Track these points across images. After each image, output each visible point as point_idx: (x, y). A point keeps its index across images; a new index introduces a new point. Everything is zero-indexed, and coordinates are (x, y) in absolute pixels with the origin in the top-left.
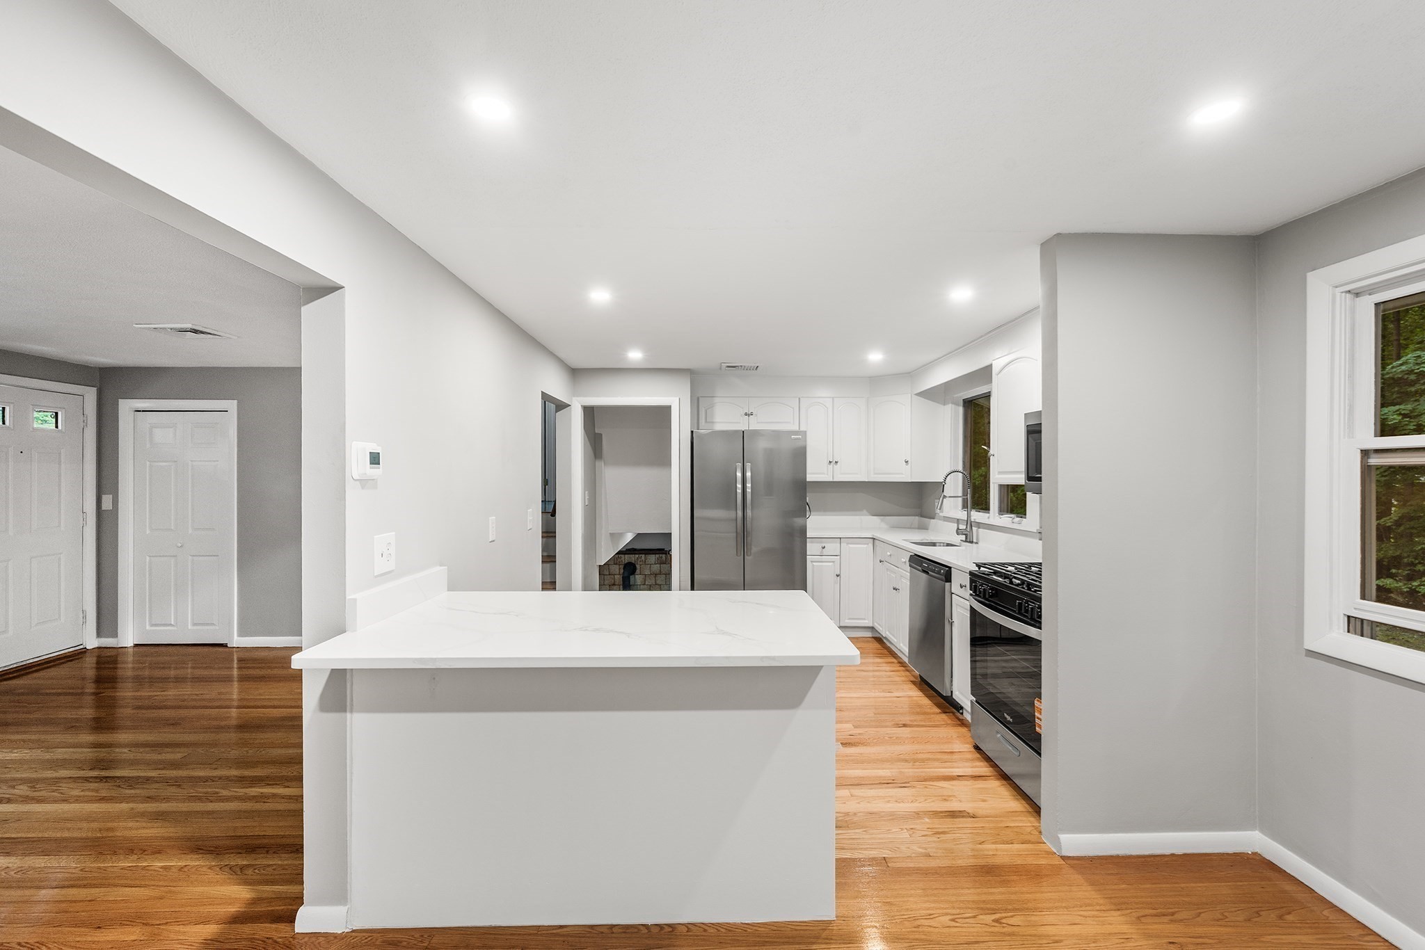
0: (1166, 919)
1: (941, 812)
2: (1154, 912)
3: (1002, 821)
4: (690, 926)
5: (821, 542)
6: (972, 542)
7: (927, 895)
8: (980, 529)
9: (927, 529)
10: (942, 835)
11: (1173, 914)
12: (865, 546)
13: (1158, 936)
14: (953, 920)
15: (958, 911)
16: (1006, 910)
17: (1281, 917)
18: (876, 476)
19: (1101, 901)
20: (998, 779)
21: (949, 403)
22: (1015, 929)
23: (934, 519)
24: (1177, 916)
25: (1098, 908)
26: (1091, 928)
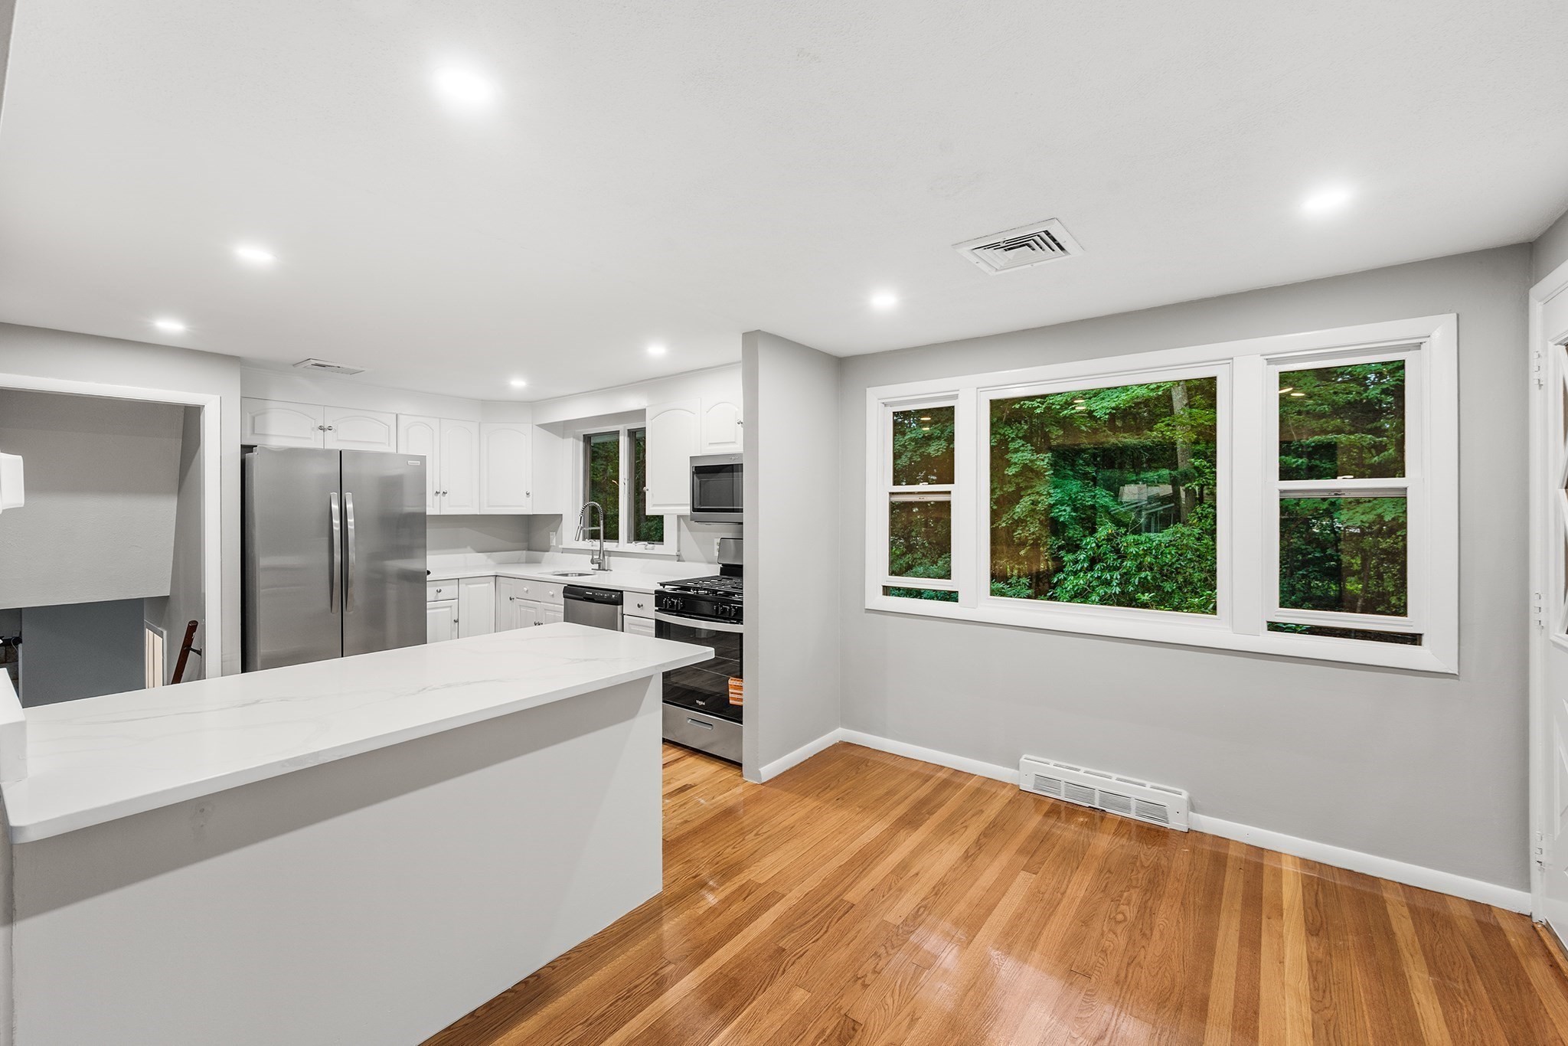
0: (828, 790)
1: (673, 792)
2: (821, 789)
3: (714, 780)
4: (552, 965)
5: (436, 586)
6: (604, 570)
7: (707, 844)
8: (611, 558)
9: (540, 563)
10: (685, 806)
11: (829, 786)
12: (487, 585)
13: (830, 800)
14: (734, 848)
15: (732, 842)
16: (757, 827)
17: (867, 766)
18: (490, 508)
19: (796, 797)
20: (691, 756)
21: (569, 437)
22: (768, 833)
23: (548, 551)
24: (832, 786)
25: (797, 801)
26: (802, 813)
